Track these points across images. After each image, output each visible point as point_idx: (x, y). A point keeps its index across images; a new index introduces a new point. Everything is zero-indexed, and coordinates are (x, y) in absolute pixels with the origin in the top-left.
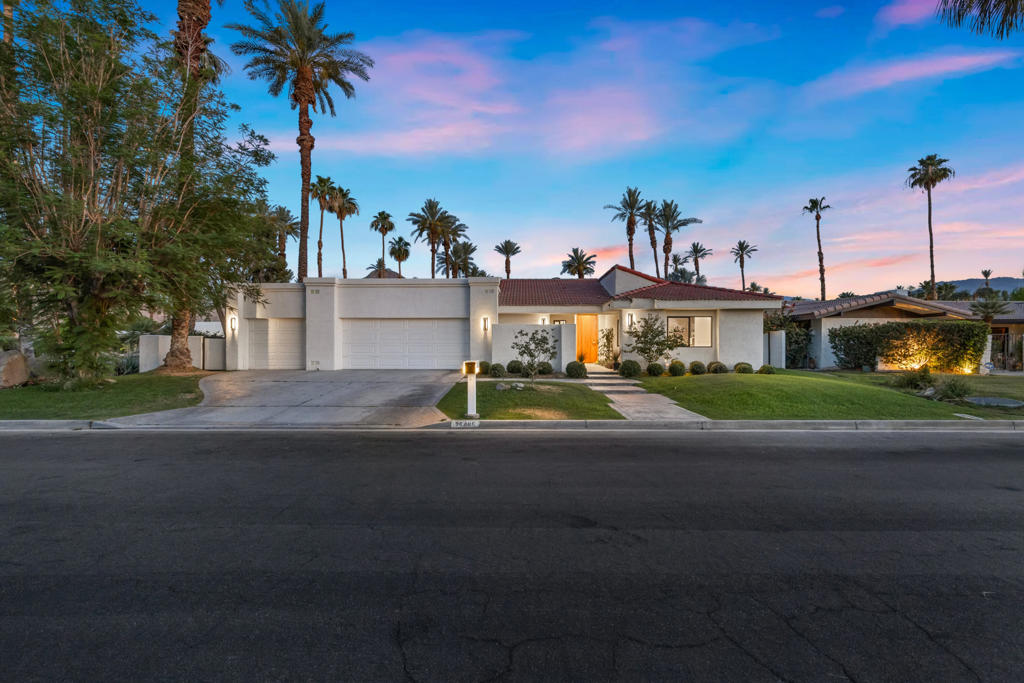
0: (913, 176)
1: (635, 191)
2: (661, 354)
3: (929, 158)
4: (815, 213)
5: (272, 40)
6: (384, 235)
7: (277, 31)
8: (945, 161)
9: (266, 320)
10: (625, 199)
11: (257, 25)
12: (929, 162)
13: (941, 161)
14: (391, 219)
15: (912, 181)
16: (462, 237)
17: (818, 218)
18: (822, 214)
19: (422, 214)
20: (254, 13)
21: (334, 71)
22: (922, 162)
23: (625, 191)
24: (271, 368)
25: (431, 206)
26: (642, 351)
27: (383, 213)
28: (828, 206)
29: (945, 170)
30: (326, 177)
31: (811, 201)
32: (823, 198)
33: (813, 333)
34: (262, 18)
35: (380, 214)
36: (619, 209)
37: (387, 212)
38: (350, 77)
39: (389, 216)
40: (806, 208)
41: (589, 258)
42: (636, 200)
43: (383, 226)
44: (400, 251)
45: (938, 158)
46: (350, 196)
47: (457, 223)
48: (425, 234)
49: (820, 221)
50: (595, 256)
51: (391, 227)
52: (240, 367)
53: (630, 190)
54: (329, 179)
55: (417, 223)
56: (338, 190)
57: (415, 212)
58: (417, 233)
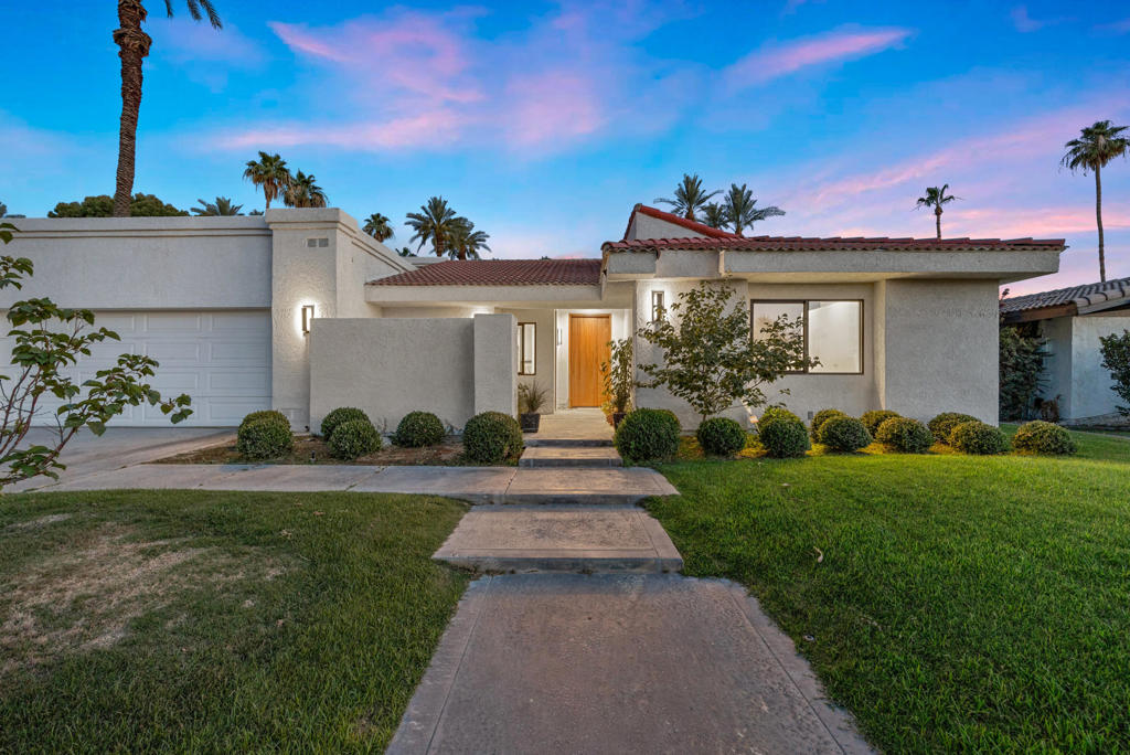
0: (1074, 151)
1: (695, 180)
2: (738, 393)
3: (1098, 126)
4: (933, 206)
6: (379, 241)
8: (1121, 129)
10: (681, 189)
12: (1098, 131)
13: (1115, 130)
14: (388, 224)
15: (1071, 160)
16: (481, 248)
17: (938, 212)
18: (944, 206)
19: (424, 214)
22: (1087, 133)
23: (681, 180)
25: (437, 206)
26: (684, 382)
27: (378, 215)
28: (952, 197)
29: (1123, 141)
30: (273, 155)
31: (929, 190)
32: (946, 186)
35: (374, 217)
36: (674, 203)
37: (383, 215)
39: (385, 219)
40: (922, 200)
42: (697, 191)
43: (378, 232)
45: (1110, 126)
46: (315, 184)
47: (473, 232)
48: (429, 241)
49: (942, 216)
51: (389, 233)
53: (687, 178)
54: (278, 157)
55: (417, 227)
56: (294, 174)
57: (415, 213)
58: (421, 238)
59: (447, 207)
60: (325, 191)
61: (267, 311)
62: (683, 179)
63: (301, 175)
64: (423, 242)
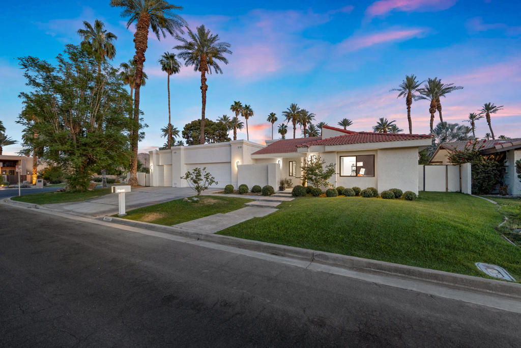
1: (413, 78)
5: (189, 49)
6: (273, 123)
7: (190, 44)
9: (163, 165)
11: (182, 44)
14: (276, 116)
16: (313, 120)
19: (288, 111)
20: (179, 39)
21: (216, 54)
24: (165, 186)
25: (293, 107)
30: (238, 102)
33: (507, 164)
34: (183, 40)
35: (271, 114)
37: (274, 113)
38: (224, 55)
39: (275, 114)
41: (391, 123)
42: (412, 83)
43: (272, 119)
44: (283, 131)
46: (250, 108)
47: (309, 114)
48: (291, 121)
50: (394, 121)
51: (276, 119)
52: (154, 185)
55: (286, 116)
56: (244, 106)
57: (285, 111)
58: (287, 120)
59: (297, 107)
60: (253, 110)
61: (230, 162)
62: (405, 77)
63: (246, 106)
64: (289, 122)
